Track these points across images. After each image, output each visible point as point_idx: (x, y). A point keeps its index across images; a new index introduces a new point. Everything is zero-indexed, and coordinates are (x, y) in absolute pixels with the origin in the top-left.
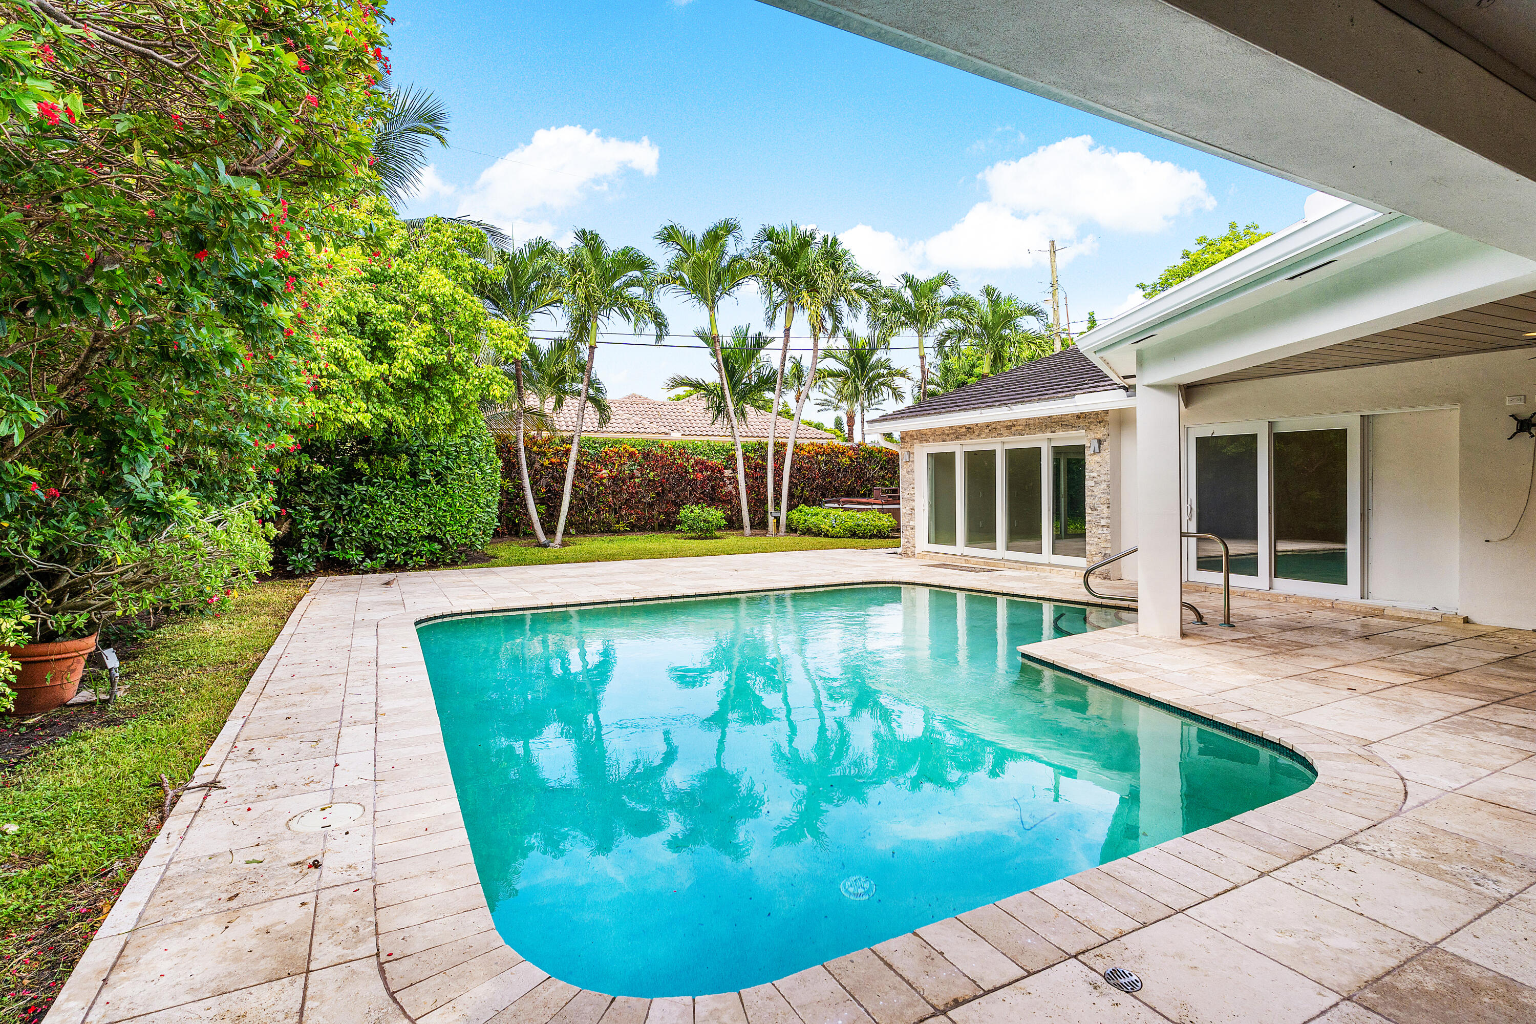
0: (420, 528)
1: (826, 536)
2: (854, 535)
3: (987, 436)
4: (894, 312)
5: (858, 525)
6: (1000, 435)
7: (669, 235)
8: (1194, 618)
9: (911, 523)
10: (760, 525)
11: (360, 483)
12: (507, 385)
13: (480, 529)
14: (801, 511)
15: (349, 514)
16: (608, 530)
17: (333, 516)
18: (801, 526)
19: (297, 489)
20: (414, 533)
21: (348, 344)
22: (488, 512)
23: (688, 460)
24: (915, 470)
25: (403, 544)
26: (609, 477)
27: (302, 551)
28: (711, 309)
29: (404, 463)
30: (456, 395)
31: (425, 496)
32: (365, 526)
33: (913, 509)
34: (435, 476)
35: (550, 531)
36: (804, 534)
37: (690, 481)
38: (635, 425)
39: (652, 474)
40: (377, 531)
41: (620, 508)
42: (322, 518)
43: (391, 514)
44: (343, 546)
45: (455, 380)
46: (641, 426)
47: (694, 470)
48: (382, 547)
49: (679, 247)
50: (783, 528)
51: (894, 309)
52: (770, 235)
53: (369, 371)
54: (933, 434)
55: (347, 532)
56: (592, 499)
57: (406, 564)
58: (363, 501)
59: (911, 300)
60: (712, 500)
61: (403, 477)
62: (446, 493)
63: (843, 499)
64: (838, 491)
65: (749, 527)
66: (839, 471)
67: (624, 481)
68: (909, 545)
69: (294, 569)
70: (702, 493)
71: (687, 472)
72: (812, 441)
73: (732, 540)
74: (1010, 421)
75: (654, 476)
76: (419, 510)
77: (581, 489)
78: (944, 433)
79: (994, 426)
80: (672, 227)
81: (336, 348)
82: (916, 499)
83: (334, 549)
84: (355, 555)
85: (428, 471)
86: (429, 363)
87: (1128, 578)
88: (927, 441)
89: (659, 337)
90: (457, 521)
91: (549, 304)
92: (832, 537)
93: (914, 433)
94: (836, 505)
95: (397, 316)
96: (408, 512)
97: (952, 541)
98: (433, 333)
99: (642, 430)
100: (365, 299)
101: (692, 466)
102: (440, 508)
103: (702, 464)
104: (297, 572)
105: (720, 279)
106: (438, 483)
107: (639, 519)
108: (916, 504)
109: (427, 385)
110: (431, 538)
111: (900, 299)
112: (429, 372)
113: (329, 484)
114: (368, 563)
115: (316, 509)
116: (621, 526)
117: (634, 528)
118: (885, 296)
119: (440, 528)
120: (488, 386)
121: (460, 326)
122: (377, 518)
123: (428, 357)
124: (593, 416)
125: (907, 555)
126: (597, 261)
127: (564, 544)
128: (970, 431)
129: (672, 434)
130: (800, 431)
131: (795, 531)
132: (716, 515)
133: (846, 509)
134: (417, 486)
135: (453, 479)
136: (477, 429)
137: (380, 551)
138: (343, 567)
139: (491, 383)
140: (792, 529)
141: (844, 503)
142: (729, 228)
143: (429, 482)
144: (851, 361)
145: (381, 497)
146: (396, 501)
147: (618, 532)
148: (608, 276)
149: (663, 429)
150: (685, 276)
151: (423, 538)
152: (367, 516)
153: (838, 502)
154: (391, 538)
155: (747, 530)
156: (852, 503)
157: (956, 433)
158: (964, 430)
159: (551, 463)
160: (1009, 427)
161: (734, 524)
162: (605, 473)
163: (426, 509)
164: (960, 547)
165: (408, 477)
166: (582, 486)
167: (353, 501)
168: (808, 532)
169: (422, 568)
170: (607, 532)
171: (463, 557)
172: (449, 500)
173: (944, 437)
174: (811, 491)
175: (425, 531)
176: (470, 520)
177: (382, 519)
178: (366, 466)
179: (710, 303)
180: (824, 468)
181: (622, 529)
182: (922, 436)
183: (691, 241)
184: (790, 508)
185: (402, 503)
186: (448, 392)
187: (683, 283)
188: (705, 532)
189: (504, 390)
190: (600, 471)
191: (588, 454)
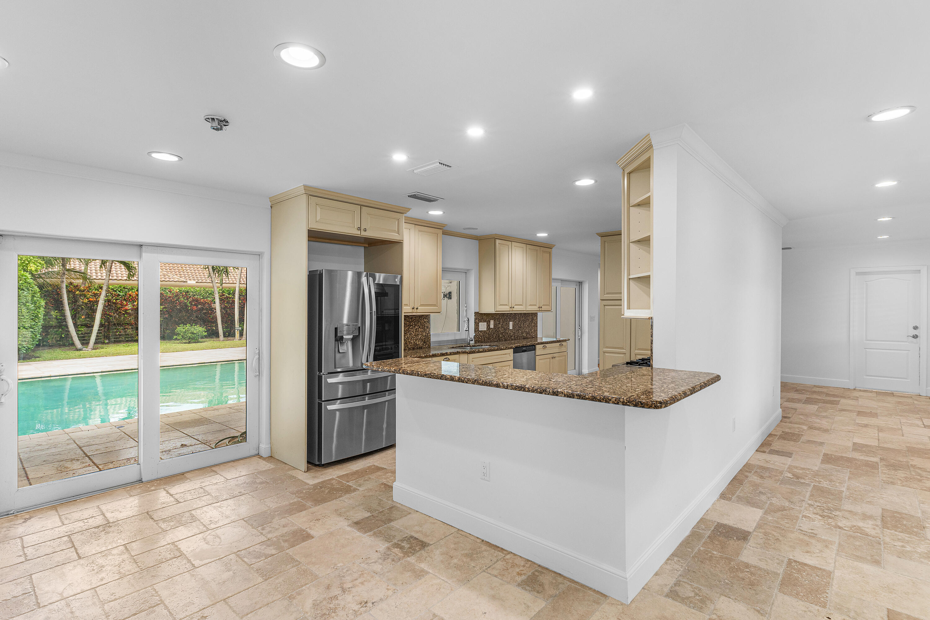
10: (229, 335)
12: (40, 263)
13: (25, 341)
22: (32, 331)
23: (187, 299)
35: (85, 341)
37: (188, 311)
46: (167, 277)
47: (191, 304)
56: (120, 322)
60: (204, 322)
65: (222, 336)
70: (197, 318)
71: (187, 306)
73: (210, 342)
99: (168, 279)
101: (190, 303)
103: (197, 301)
120: (27, 264)
124: (124, 272)
127: (94, 349)
129: (189, 282)
132: (199, 329)
136: (26, 284)
149: (182, 279)
159: (90, 301)
161: (213, 334)
162: (130, 307)
166: (112, 315)
188: (193, 340)
189: (38, 266)
190: (126, 305)
191: (119, 295)
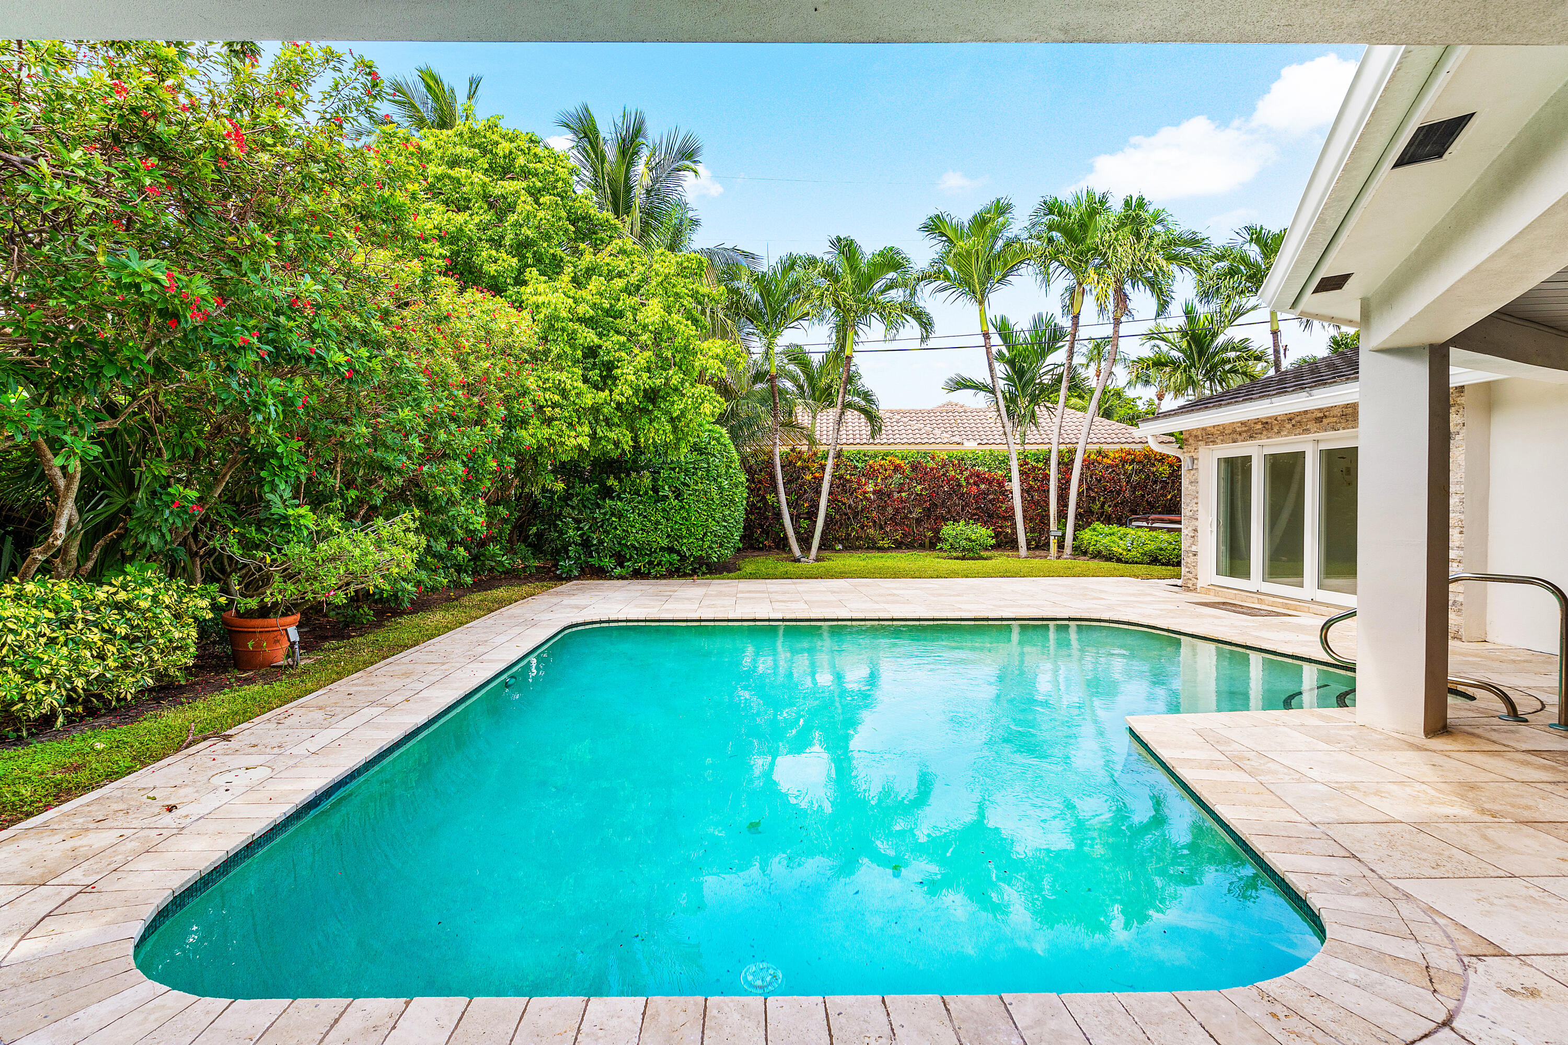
0: (659, 540)
1: (1119, 560)
2: (1154, 560)
3: (1289, 433)
4: (1232, 276)
5: (1161, 549)
6: (1307, 431)
7: (935, 226)
8: (1502, 708)
9: (1194, 548)
10: (1038, 545)
11: (612, 498)
12: (718, 402)
14: (1094, 530)
15: (602, 526)
16: (873, 546)
17: (590, 528)
18: (1091, 549)
19: (564, 504)
20: (654, 545)
21: (570, 376)
22: (725, 527)
23: (962, 472)
24: (1200, 480)
25: (646, 554)
26: (874, 492)
27: (569, 558)
28: (981, 303)
29: (647, 480)
30: (675, 415)
31: (664, 510)
32: (615, 537)
33: (1196, 530)
34: (674, 492)
35: (805, 546)
36: (1094, 557)
37: (963, 494)
38: (925, 435)
39: (919, 487)
40: (623, 542)
41: (886, 523)
42: (582, 529)
43: (634, 526)
44: (599, 554)
45: (674, 402)
46: (931, 436)
47: (968, 483)
48: (628, 556)
49: (944, 238)
50: (1068, 550)
51: (1232, 272)
52: (1051, 207)
53: (589, 398)
54: (1222, 433)
55: (601, 542)
56: (856, 514)
57: (649, 573)
58: (613, 514)
59: (1259, 259)
60: (990, 516)
61: (646, 493)
62: (682, 507)
63: (1153, 516)
64: (1153, 507)
65: (1025, 548)
66: (1155, 482)
67: (890, 495)
68: (1190, 576)
69: (562, 573)
70: (977, 508)
71: (960, 486)
72: (1123, 446)
73: (1001, 560)
74: (1320, 410)
75: (921, 490)
76: (658, 523)
77: (844, 504)
78: (1234, 431)
79: (1298, 419)
80: (937, 217)
81: (560, 380)
82: (1199, 517)
83: (592, 557)
84: (608, 563)
85: (666, 487)
86: (647, 387)
87: (1498, 641)
88: (1214, 442)
89: (923, 339)
90: (691, 534)
91: (800, 318)
92: (1127, 562)
93: (1199, 433)
94: (1145, 524)
95: (622, 347)
96: (649, 524)
97: (1246, 574)
98: (653, 358)
99: (933, 440)
100: (585, 334)
101: (967, 479)
102: (676, 522)
103: (978, 476)
104: (564, 576)
105: (990, 267)
106: (676, 498)
107: (905, 535)
108: (1199, 524)
109: (651, 408)
110: (671, 550)
111: (1244, 260)
112: (652, 396)
113: (588, 499)
114: (618, 571)
115: (578, 521)
116: (885, 543)
117: (899, 546)
118: (1219, 258)
119: (677, 540)
120: (700, 404)
121: (676, 349)
122: (624, 530)
123: (646, 381)
125: (1188, 589)
126: (853, 268)
127: (817, 560)
128: (1267, 426)
129: (966, 444)
130: (1092, 435)
131: (1085, 553)
132: (982, 533)
133: (1152, 529)
134: (658, 501)
135: (690, 495)
137: (629, 560)
138: (600, 573)
139: (703, 402)
140: (1080, 551)
141: (1154, 521)
142: (1002, 209)
143: (667, 497)
144: (1184, 345)
145: (628, 511)
146: (639, 515)
147: (881, 549)
148: (864, 282)
149: (956, 439)
150: (950, 270)
151: (662, 549)
152: (616, 528)
153: (1147, 520)
154: (636, 548)
155: (1023, 550)
156: (1163, 521)
157: (1249, 430)
158: (1259, 426)
159: (815, 478)
160: (1319, 420)
161: (1006, 543)
162: (870, 488)
163: (663, 521)
164: (1256, 581)
165: (651, 492)
166: (845, 501)
167: (605, 514)
168: (1098, 555)
169: (663, 577)
170: (872, 549)
171: (704, 568)
172: (685, 514)
173: (1235, 436)
174: (1115, 506)
175: (664, 543)
176: (705, 534)
177: (627, 531)
178: (616, 483)
179: (979, 296)
180: (1135, 478)
181: (886, 546)
182: (1208, 436)
183: (958, 229)
184: (1077, 528)
185: (645, 517)
186: (667, 412)
187: (947, 277)
188: (970, 552)
189: (715, 407)
190: (865, 484)
191: (856, 467)
